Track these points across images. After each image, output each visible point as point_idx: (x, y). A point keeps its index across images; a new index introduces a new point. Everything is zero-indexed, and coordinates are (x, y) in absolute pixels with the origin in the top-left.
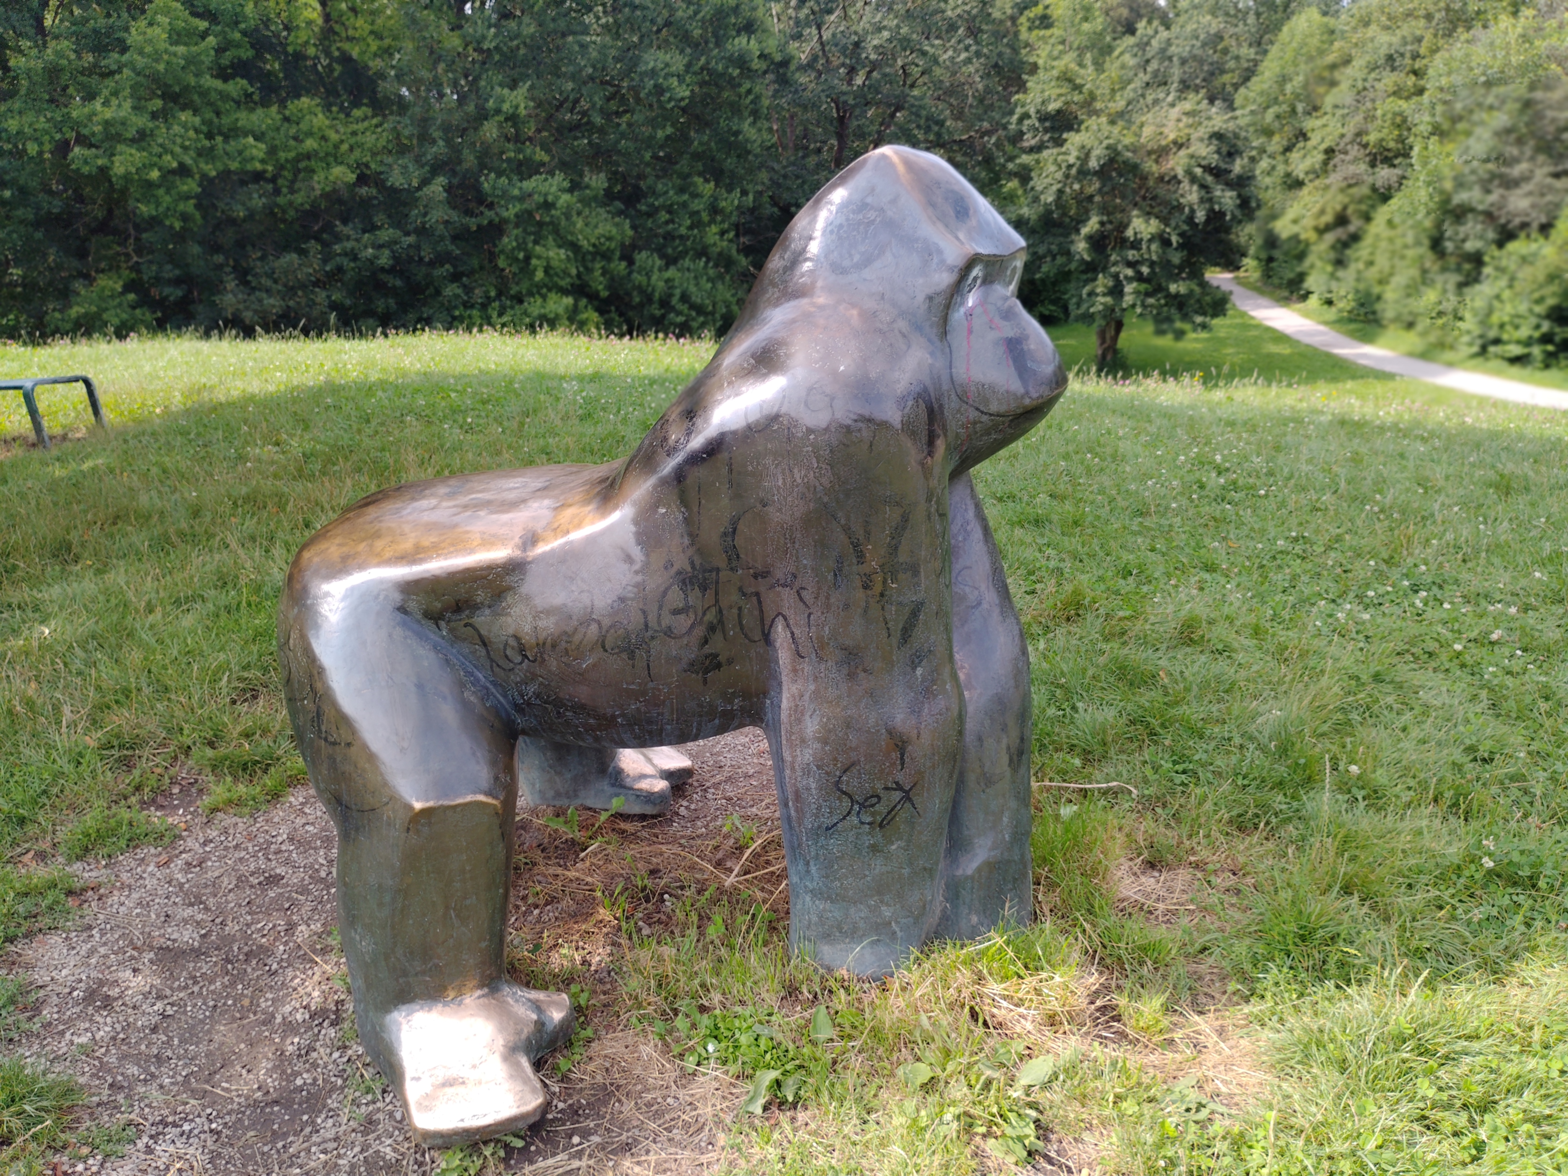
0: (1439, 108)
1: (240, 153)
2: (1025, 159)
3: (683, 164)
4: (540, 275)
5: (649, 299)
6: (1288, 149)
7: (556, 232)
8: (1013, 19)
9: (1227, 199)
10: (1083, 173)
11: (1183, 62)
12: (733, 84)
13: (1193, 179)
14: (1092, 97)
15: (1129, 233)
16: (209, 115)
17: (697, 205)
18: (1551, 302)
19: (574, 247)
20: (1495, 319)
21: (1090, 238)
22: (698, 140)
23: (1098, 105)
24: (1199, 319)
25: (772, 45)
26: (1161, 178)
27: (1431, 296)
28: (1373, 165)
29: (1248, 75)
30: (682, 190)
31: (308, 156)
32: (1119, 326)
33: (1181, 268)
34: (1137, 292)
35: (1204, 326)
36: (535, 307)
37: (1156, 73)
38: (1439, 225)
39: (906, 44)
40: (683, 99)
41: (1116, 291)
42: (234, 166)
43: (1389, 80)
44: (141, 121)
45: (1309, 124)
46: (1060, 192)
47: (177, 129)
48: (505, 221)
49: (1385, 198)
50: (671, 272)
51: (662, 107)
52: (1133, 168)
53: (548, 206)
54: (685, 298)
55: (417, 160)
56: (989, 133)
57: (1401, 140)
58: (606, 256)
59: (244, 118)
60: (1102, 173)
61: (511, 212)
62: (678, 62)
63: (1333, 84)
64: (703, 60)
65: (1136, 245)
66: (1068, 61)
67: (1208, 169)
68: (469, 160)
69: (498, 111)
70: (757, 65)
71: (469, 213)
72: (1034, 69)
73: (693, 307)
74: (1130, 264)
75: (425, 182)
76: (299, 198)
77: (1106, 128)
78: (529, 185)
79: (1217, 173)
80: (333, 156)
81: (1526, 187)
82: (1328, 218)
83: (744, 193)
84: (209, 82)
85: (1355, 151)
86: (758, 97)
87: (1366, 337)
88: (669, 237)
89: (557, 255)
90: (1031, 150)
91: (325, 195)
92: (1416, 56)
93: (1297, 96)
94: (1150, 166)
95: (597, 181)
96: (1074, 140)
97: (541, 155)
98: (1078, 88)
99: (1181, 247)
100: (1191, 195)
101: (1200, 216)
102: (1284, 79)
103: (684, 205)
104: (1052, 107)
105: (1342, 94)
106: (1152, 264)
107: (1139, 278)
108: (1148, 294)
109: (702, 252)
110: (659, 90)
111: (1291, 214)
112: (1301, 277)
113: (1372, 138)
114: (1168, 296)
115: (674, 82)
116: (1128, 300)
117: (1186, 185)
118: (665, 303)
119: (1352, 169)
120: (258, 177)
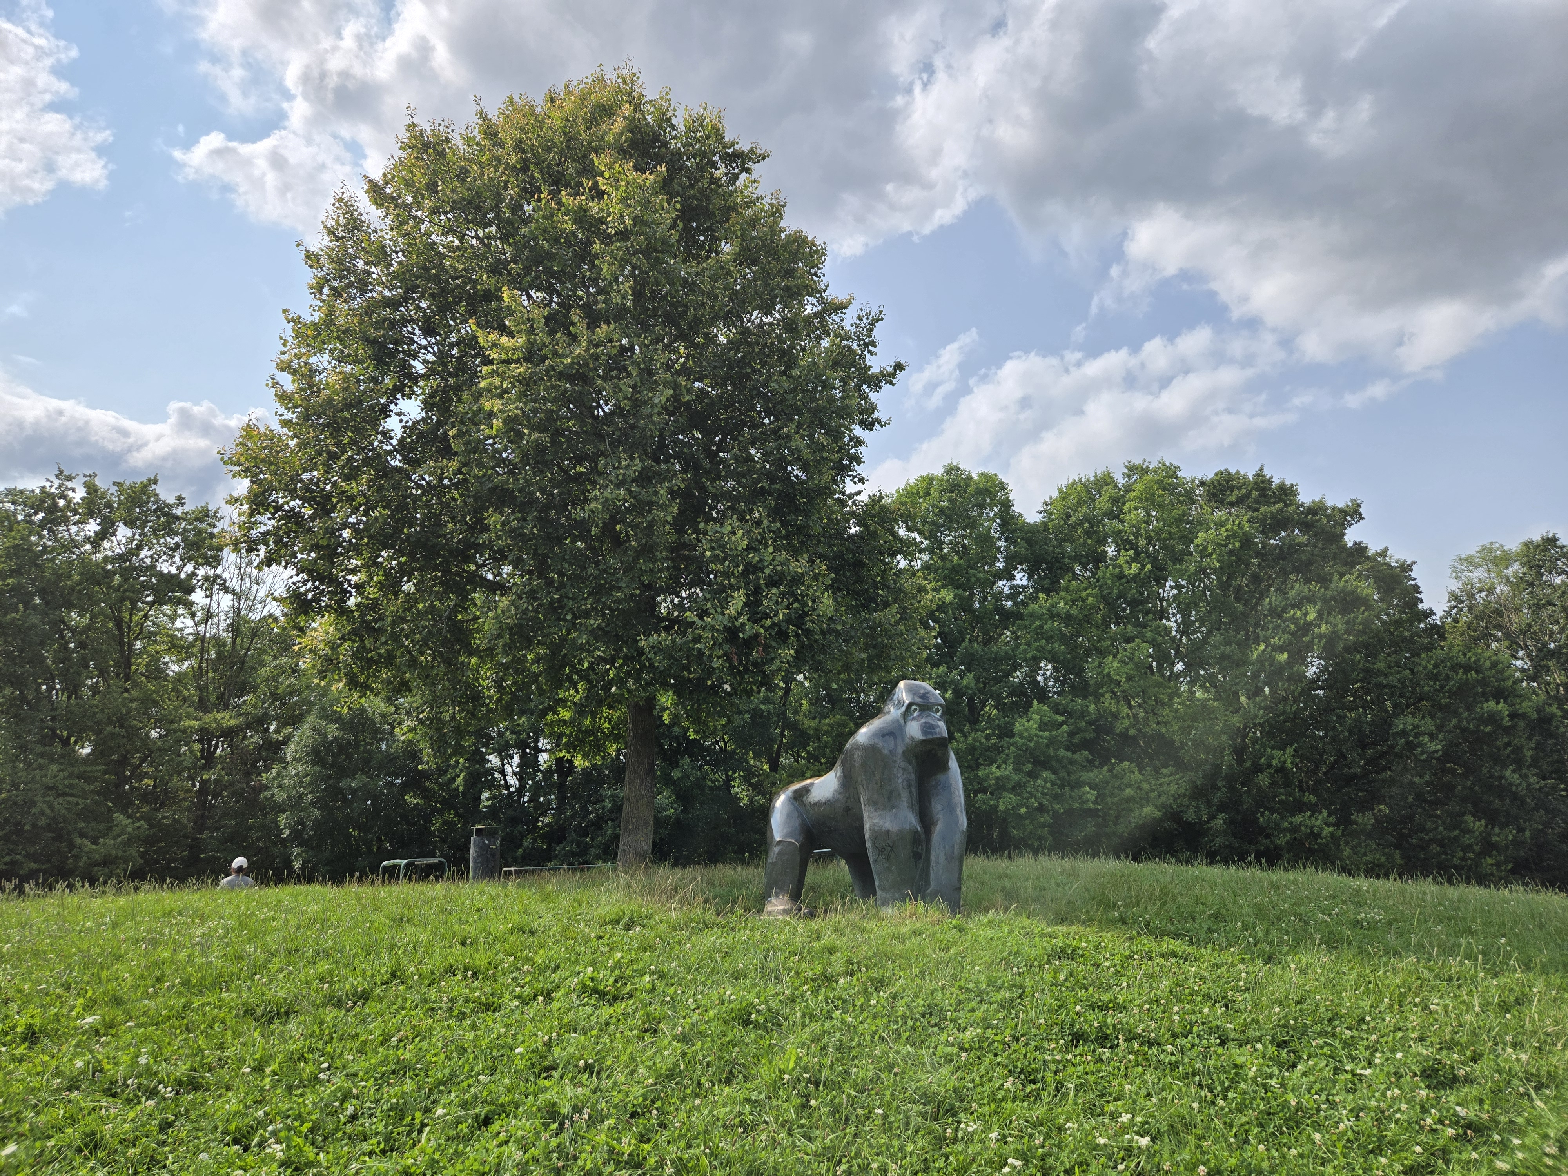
1: (1080, 797)
12: (1489, 739)
16: (1063, 774)
17: (1468, 839)
25: (1525, 707)
30: (1451, 828)
31: (1129, 799)
40: (1436, 751)
42: (1076, 805)
44: (1016, 777)
47: (1040, 782)
48: (1281, 847)
51: (1418, 758)
53: (1316, 836)
55: (1207, 802)
59: (1085, 776)
61: (1285, 840)
64: (1454, 721)
75: (1213, 817)
80: (1145, 800)
84: (1062, 752)
97: (1309, 798)
115: (1426, 739)
120: (1092, 813)
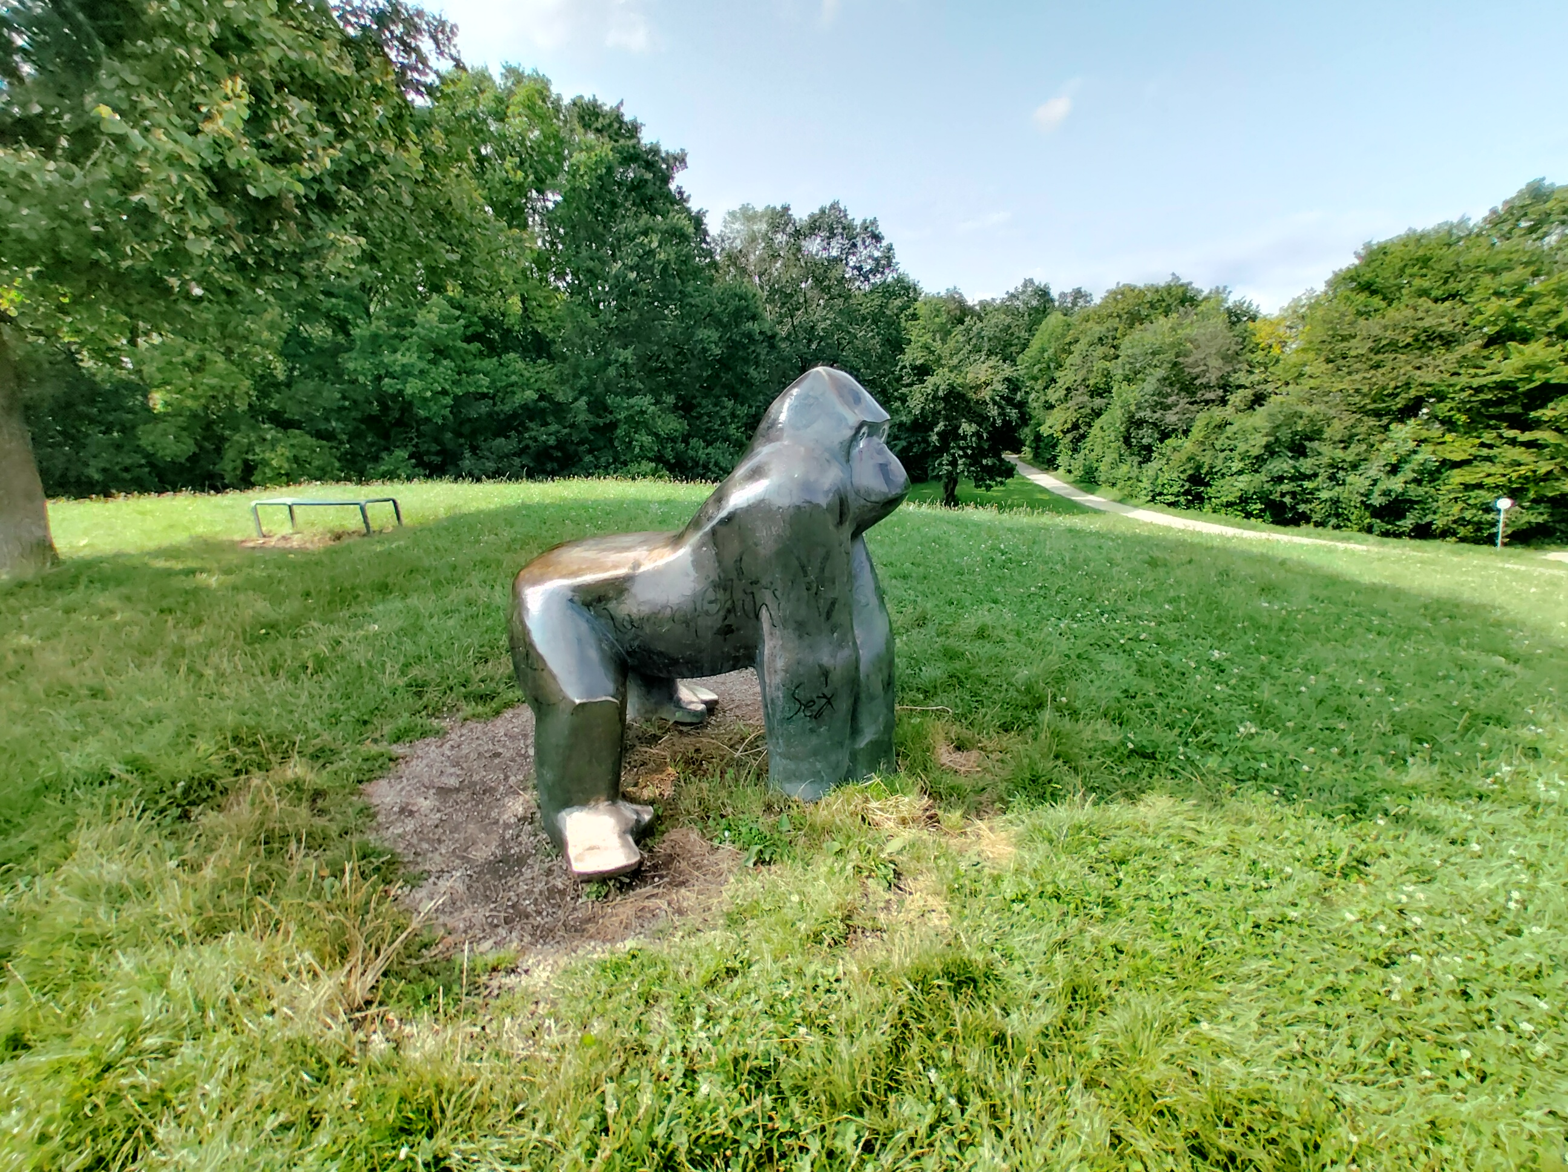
0: (1128, 366)
1: (476, 383)
2: (904, 390)
3: (717, 391)
4: (637, 450)
5: (697, 464)
6: (1046, 388)
7: (647, 427)
8: (897, 315)
9: (1013, 413)
10: (935, 398)
11: (990, 340)
12: (745, 347)
13: (995, 403)
14: (940, 357)
15: (961, 431)
16: (459, 362)
17: (724, 413)
18: (1190, 472)
19: (657, 435)
20: (1159, 482)
21: (938, 434)
22: (725, 377)
23: (943, 362)
24: (999, 479)
25: (766, 327)
26: (977, 402)
27: (1124, 468)
28: (1092, 397)
29: (1025, 346)
30: (715, 405)
31: (512, 385)
32: (955, 483)
33: (988, 451)
34: (964, 464)
35: (1002, 483)
36: (633, 468)
37: (975, 346)
38: (1128, 430)
39: (839, 327)
40: (717, 355)
41: (954, 463)
42: (472, 390)
43: (1100, 350)
44: (423, 365)
45: (1057, 374)
46: (923, 408)
47: (441, 369)
48: (619, 421)
49: (1098, 415)
50: (709, 450)
51: (706, 359)
52: (962, 396)
53: (642, 412)
54: (716, 464)
55: (572, 388)
56: (884, 376)
57: (1107, 383)
58: (673, 440)
59: (478, 364)
60: (946, 398)
61: (622, 416)
62: (715, 336)
63: (1071, 353)
64: (729, 334)
65: (964, 438)
66: (927, 338)
67: (1002, 397)
68: (600, 388)
69: (617, 361)
70: (757, 337)
71: (599, 416)
72: (909, 342)
73: (721, 469)
74: (961, 448)
75: (576, 399)
76: (506, 408)
77: (948, 374)
78: (632, 401)
79: (1009, 400)
80: (527, 385)
81: (1175, 410)
82: (1069, 425)
83: (750, 407)
84: (460, 344)
85: (1082, 389)
86: (759, 354)
87: (1091, 492)
88: (709, 430)
89: (647, 440)
90: (907, 385)
91: (522, 407)
92: (1114, 338)
93: (1051, 360)
94: (971, 395)
95: (670, 399)
96: (930, 380)
97: (640, 385)
98: (932, 352)
99: (988, 440)
100: (994, 411)
101: (999, 422)
102: (1043, 350)
103: (717, 412)
104: (918, 362)
105: (1075, 359)
106: (973, 449)
107: (966, 455)
108: (971, 465)
109: (727, 439)
110: (704, 350)
111: (1048, 423)
112: (1055, 457)
113: (1091, 382)
114: (982, 466)
115: (713, 346)
116: (960, 468)
117: (991, 405)
118: (705, 467)
119: (1081, 399)
120: (484, 396)
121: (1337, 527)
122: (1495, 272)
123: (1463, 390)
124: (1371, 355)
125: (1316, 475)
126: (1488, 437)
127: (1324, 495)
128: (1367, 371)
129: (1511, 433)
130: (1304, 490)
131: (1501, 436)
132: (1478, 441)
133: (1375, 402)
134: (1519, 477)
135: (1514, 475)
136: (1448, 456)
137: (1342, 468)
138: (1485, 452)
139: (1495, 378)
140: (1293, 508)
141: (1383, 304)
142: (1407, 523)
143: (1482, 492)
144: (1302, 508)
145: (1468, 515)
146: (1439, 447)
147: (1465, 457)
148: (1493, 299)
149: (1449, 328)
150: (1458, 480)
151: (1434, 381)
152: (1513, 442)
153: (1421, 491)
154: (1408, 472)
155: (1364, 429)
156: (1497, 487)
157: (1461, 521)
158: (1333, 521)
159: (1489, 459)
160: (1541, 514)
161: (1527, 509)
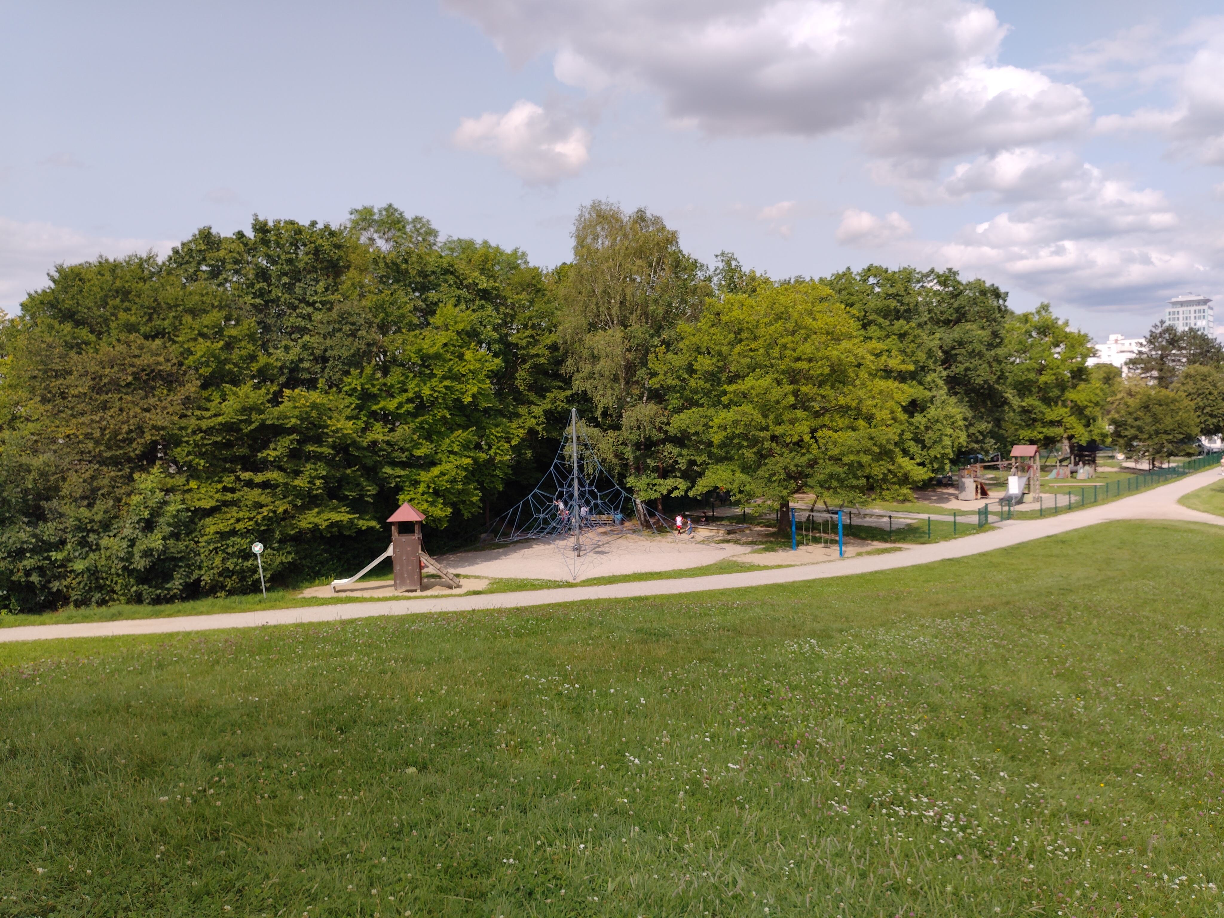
121: (102, 603)
122: (194, 312)
123: (194, 433)
124: (95, 396)
125: (63, 542)
126: (228, 480)
127: (79, 566)
128: (94, 412)
129: (246, 475)
130: (53, 563)
131: (238, 479)
132: (220, 486)
133: (109, 448)
134: (264, 518)
135: (259, 517)
136: (198, 504)
137: (92, 530)
138: (229, 496)
139: (220, 419)
140: (44, 587)
141: (93, 338)
142: (176, 584)
143: (237, 539)
144: (55, 585)
145: (230, 565)
146: (187, 496)
147: (213, 503)
148: (200, 340)
149: (167, 367)
150: (212, 529)
151: (166, 424)
152: (250, 484)
153: (181, 545)
154: (163, 528)
155: (106, 482)
156: (248, 531)
157: (226, 573)
158: (97, 596)
159: (234, 503)
160: (289, 553)
161: (278, 550)
